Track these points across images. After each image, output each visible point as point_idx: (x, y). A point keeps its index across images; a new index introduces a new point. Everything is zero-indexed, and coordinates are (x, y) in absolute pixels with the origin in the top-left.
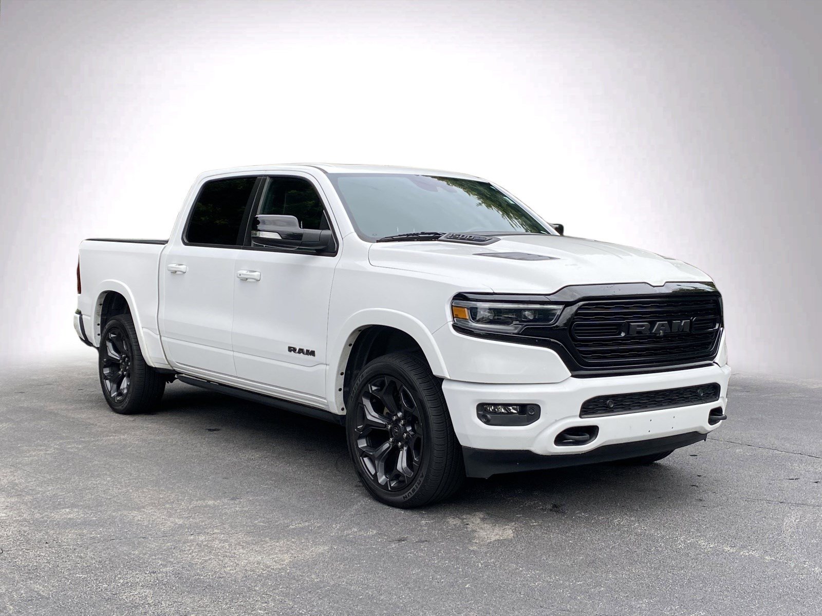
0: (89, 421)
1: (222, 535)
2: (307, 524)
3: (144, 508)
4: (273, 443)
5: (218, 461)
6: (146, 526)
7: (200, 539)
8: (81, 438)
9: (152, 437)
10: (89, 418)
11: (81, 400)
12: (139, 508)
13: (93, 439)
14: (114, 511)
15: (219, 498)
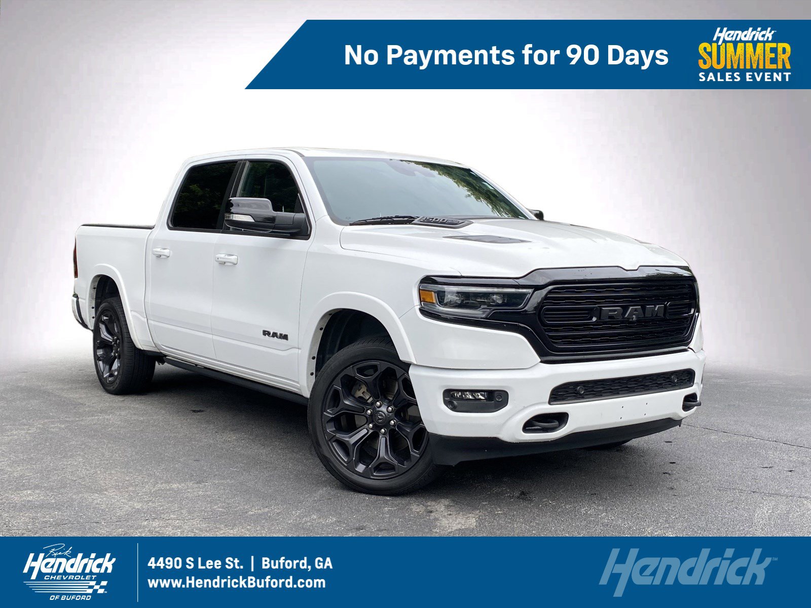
0: (80, 401)
1: (178, 521)
2: (267, 510)
3: (106, 490)
4: (252, 425)
5: (193, 443)
6: (102, 510)
7: (154, 525)
8: (66, 417)
9: (136, 417)
10: (81, 398)
11: (79, 380)
12: (100, 491)
13: (77, 419)
14: (75, 494)
15: (185, 481)
